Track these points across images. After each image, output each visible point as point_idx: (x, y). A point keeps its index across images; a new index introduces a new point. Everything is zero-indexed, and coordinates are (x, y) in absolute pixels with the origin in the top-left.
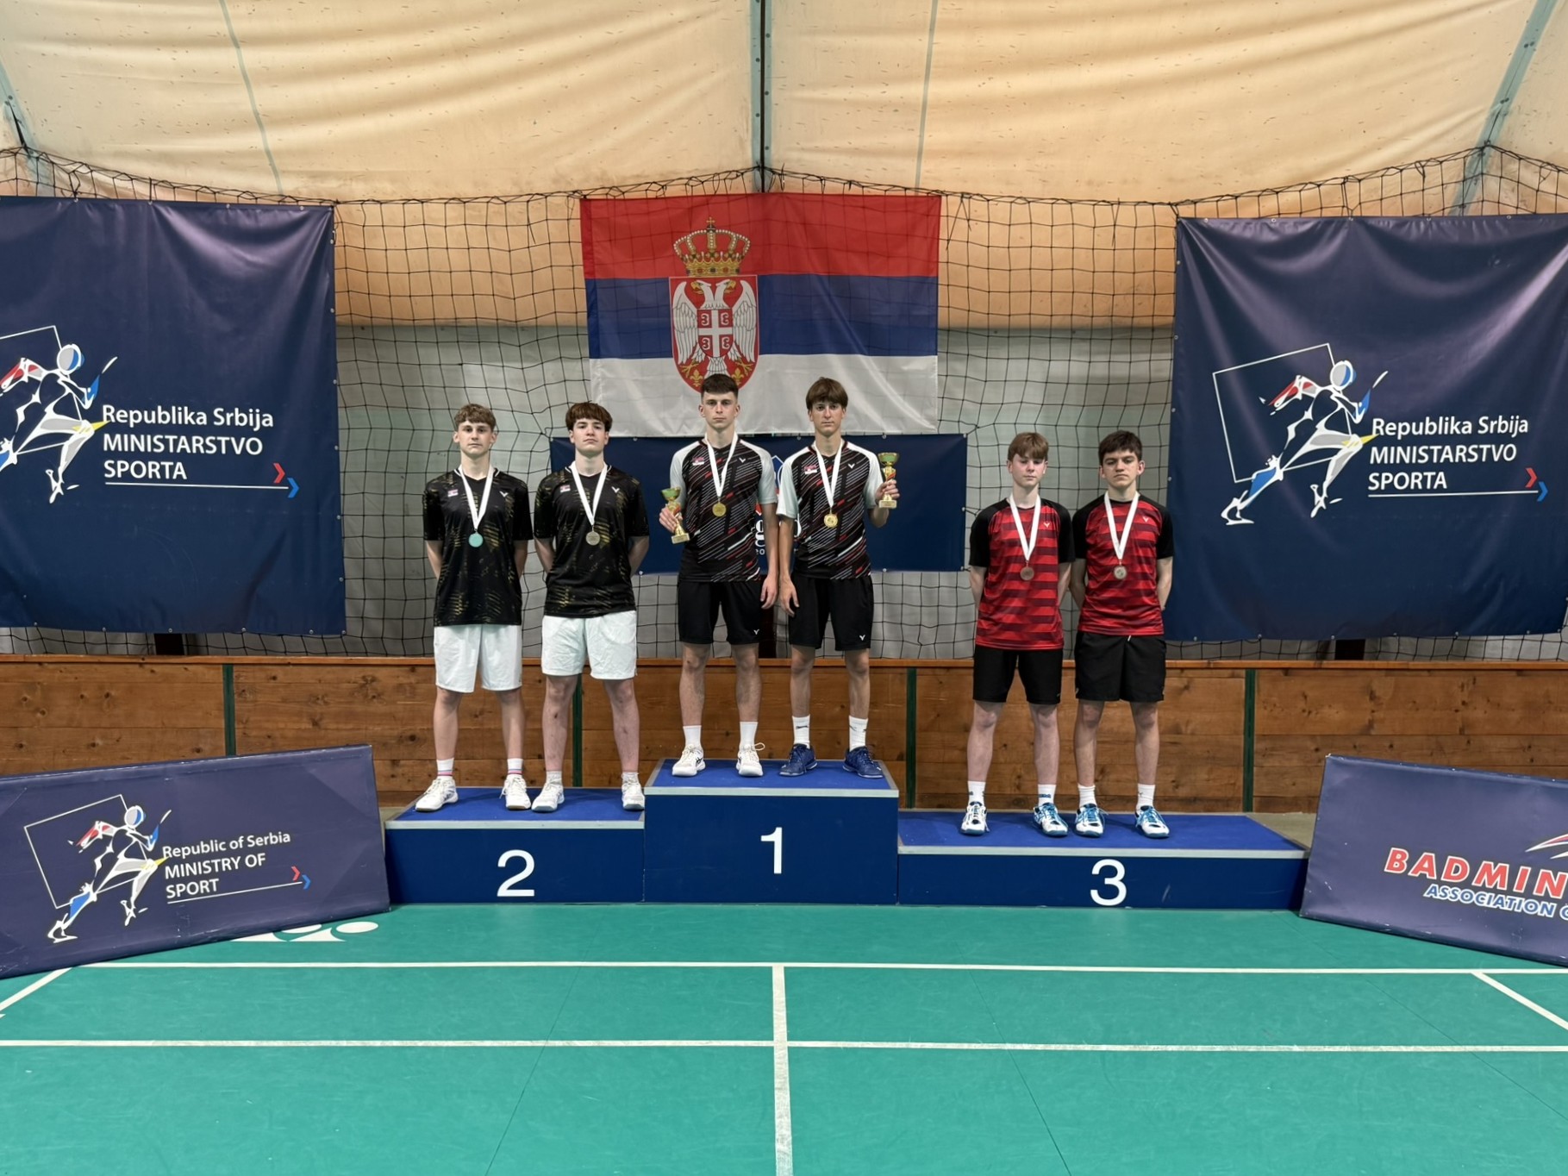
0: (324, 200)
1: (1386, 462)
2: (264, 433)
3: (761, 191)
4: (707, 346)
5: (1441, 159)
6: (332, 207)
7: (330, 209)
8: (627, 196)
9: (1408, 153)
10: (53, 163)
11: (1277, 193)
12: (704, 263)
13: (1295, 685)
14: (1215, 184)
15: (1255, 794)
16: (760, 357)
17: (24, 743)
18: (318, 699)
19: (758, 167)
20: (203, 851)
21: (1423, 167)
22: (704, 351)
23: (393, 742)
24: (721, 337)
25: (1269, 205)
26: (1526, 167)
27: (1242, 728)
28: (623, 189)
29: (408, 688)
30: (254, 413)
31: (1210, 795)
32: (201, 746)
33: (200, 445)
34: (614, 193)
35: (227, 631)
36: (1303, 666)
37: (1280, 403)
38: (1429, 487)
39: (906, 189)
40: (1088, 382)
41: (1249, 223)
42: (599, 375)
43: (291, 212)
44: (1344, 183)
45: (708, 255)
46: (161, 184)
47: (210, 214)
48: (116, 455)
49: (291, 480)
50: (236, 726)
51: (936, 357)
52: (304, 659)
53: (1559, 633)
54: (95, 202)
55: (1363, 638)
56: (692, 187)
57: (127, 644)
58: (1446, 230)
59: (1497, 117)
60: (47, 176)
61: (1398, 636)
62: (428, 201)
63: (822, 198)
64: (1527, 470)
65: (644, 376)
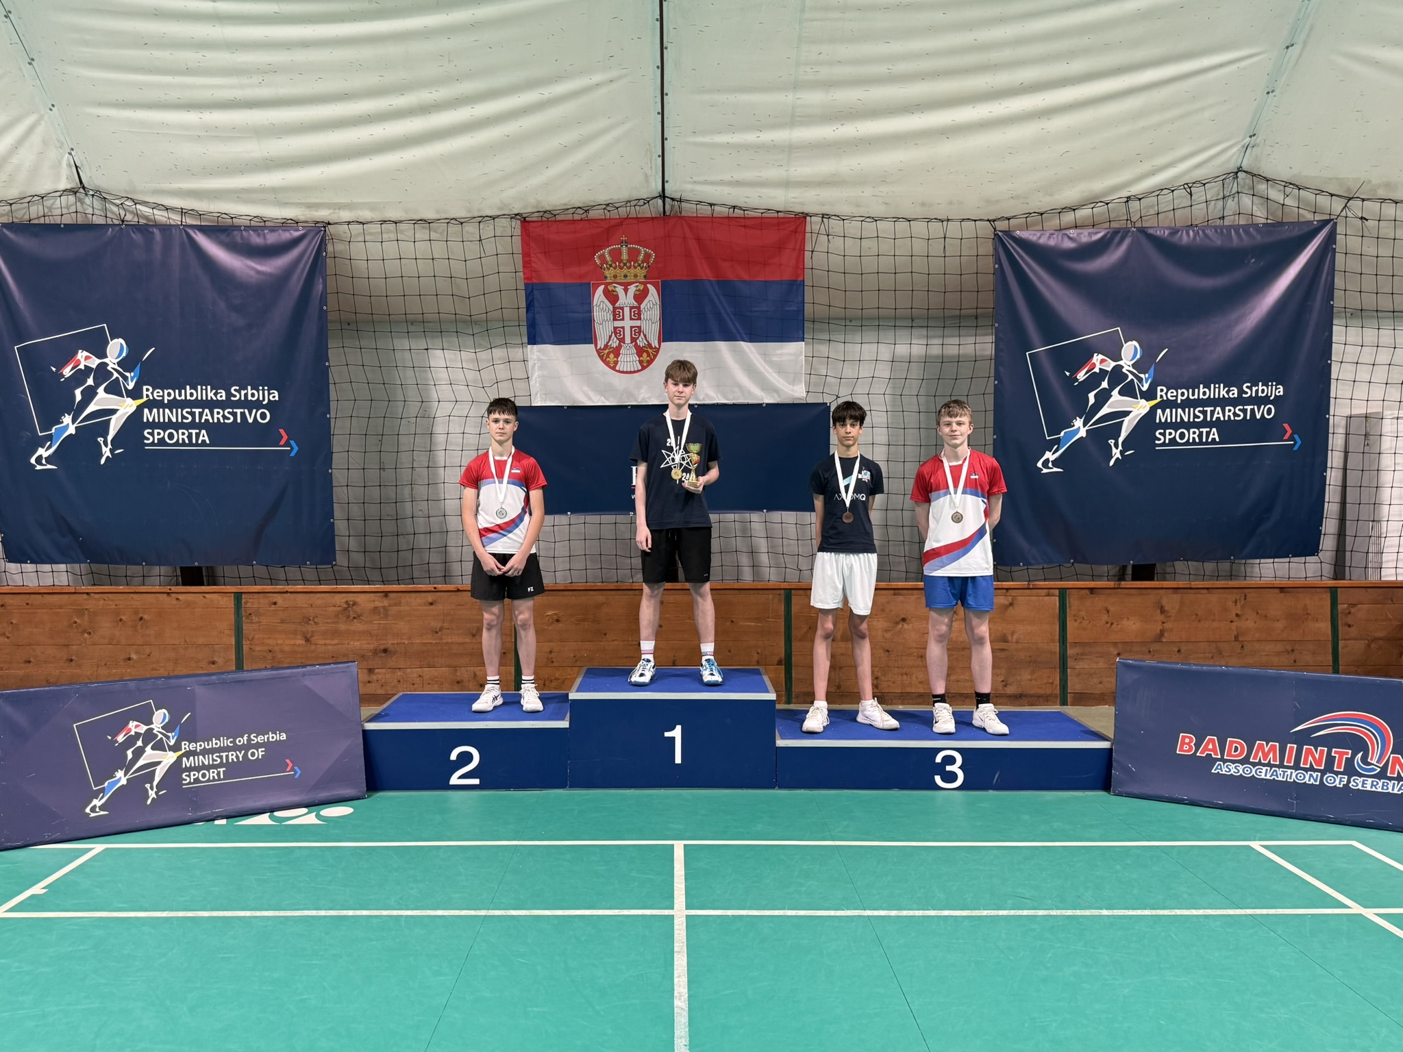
0: (318, 222)
1: (1169, 421)
2: (271, 406)
3: (662, 215)
4: (621, 335)
5: (1204, 182)
6: (325, 227)
7: (323, 229)
8: (558, 218)
9: (1176, 178)
10: (105, 198)
11: (1074, 210)
12: (618, 271)
13: (1098, 602)
14: (1023, 203)
15: (1069, 691)
16: (663, 344)
17: (73, 658)
18: (310, 620)
19: (660, 196)
20: (214, 746)
21: (1190, 188)
22: (617, 339)
23: (370, 654)
24: (632, 327)
25: (1068, 218)
26: (1272, 186)
27: (1057, 637)
28: (555, 213)
29: (382, 610)
30: (263, 390)
31: (1032, 692)
32: (216, 659)
33: (220, 416)
34: (547, 215)
35: (240, 564)
36: (1104, 587)
37: (1081, 376)
38: (1204, 440)
39: (778, 212)
40: (926, 361)
41: (1052, 234)
42: (535, 358)
43: (292, 232)
44: (1127, 201)
45: (622, 265)
46: (190, 212)
47: (228, 235)
48: (153, 425)
49: (292, 442)
50: (244, 642)
51: (803, 343)
52: (299, 588)
53: (1317, 555)
54: (138, 228)
55: (1154, 563)
56: (609, 211)
57: (160, 576)
58: (1211, 237)
59: (1247, 148)
60: (100, 208)
61: (1184, 560)
62: (401, 222)
63: (712, 219)
64: (1284, 425)
65: (570, 358)
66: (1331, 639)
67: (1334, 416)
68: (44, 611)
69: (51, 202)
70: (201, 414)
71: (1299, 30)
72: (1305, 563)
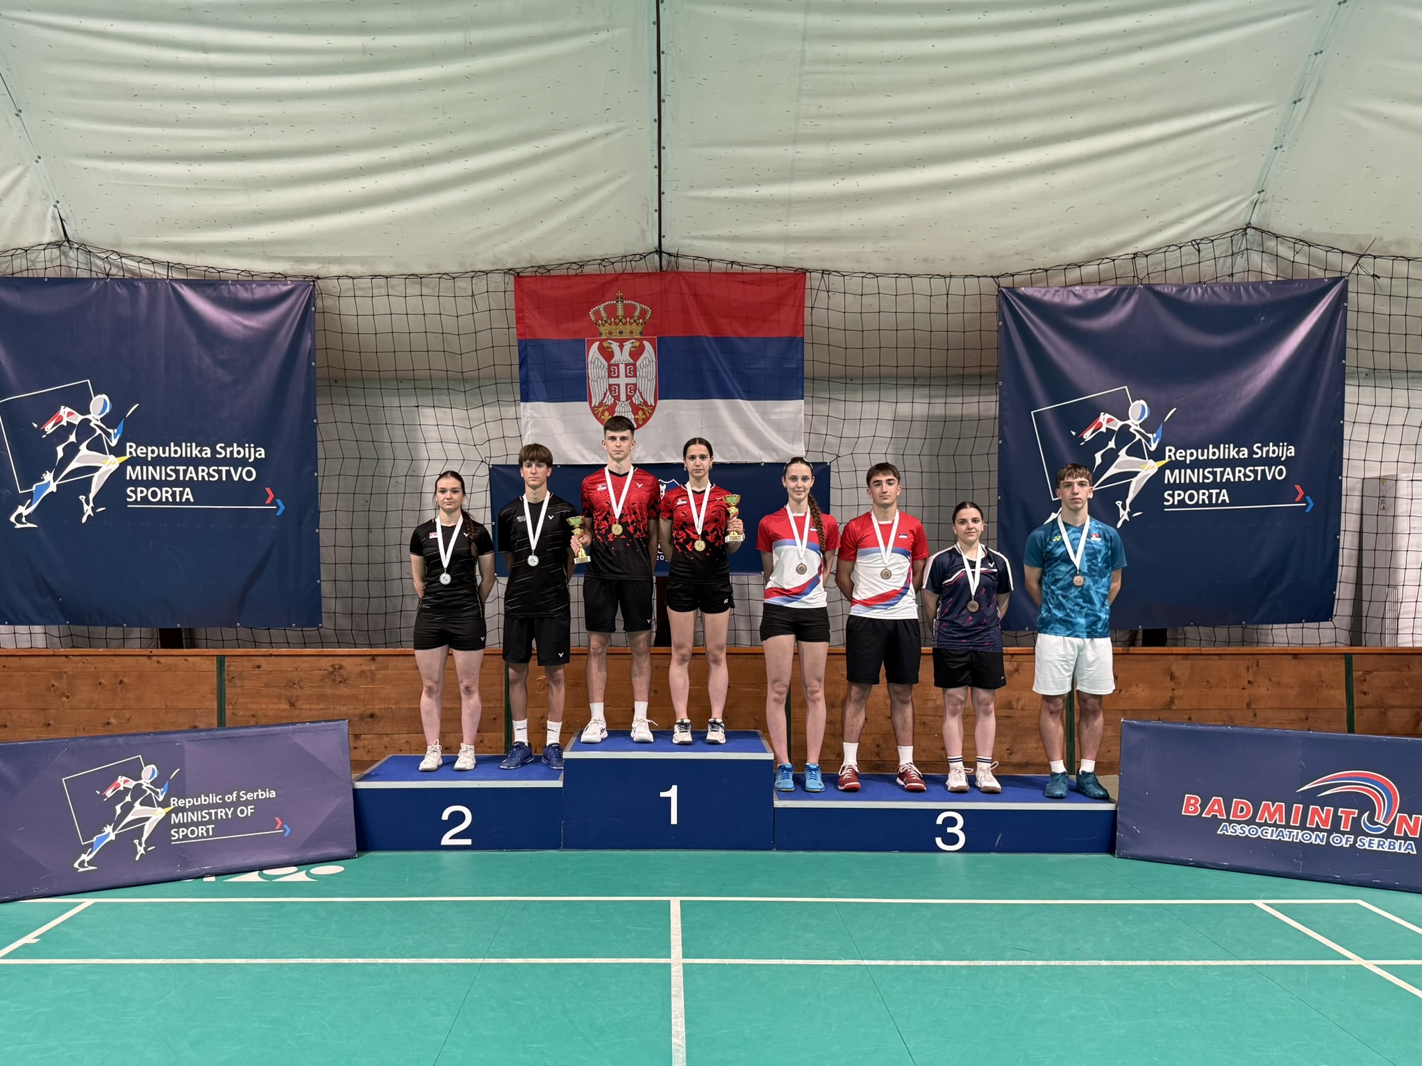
0: (307, 276)
1: (1178, 482)
2: (257, 463)
3: (659, 270)
4: (616, 393)
5: (1212, 238)
6: (314, 281)
7: (312, 283)
8: (552, 273)
9: (1183, 234)
10: (90, 252)
11: (1080, 266)
12: (614, 327)
14: (1027, 260)
16: (658, 401)
17: (51, 722)
18: (295, 684)
19: (657, 251)
20: (203, 803)
21: (1198, 244)
22: (612, 396)
23: (356, 719)
24: (627, 385)
25: (1074, 274)
26: (1282, 243)
28: (548, 268)
29: (368, 674)
30: (249, 447)
32: (197, 724)
33: (205, 474)
34: (541, 270)
35: (223, 626)
37: (1088, 436)
38: (1214, 502)
39: (777, 267)
40: (929, 420)
41: (1057, 291)
42: (528, 415)
43: (280, 286)
44: (1134, 258)
45: (617, 321)
46: (176, 266)
47: (215, 289)
48: (136, 483)
49: (279, 501)
50: (227, 707)
51: (803, 401)
52: (284, 651)
53: (1331, 620)
54: (123, 282)
55: (1164, 627)
56: (604, 266)
57: (141, 638)
58: (1220, 294)
59: (1255, 204)
60: (85, 262)
61: (1194, 625)
62: (392, 276)
63: (710, 275)
64: (1296, 486)
65: (564, 415)
66: (1346, 707)
67: (1347, 477)
68: (22, 673)
69: (35, 255)
70: (185, 472)
71: (1306, 85)
72: (1319, 629)
